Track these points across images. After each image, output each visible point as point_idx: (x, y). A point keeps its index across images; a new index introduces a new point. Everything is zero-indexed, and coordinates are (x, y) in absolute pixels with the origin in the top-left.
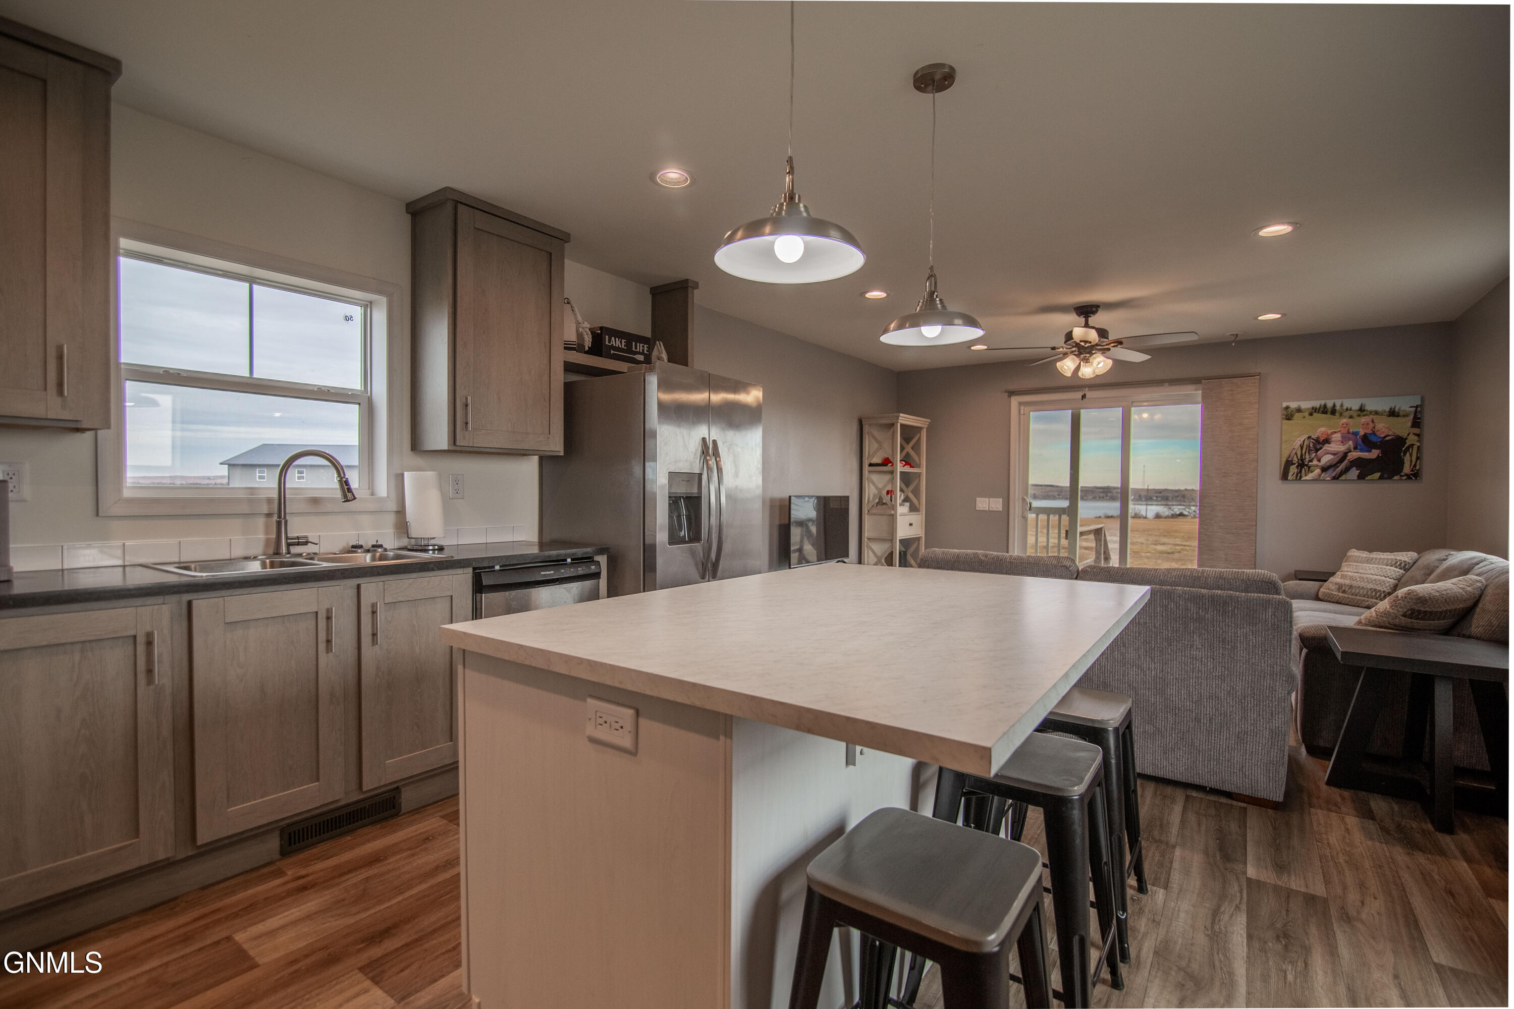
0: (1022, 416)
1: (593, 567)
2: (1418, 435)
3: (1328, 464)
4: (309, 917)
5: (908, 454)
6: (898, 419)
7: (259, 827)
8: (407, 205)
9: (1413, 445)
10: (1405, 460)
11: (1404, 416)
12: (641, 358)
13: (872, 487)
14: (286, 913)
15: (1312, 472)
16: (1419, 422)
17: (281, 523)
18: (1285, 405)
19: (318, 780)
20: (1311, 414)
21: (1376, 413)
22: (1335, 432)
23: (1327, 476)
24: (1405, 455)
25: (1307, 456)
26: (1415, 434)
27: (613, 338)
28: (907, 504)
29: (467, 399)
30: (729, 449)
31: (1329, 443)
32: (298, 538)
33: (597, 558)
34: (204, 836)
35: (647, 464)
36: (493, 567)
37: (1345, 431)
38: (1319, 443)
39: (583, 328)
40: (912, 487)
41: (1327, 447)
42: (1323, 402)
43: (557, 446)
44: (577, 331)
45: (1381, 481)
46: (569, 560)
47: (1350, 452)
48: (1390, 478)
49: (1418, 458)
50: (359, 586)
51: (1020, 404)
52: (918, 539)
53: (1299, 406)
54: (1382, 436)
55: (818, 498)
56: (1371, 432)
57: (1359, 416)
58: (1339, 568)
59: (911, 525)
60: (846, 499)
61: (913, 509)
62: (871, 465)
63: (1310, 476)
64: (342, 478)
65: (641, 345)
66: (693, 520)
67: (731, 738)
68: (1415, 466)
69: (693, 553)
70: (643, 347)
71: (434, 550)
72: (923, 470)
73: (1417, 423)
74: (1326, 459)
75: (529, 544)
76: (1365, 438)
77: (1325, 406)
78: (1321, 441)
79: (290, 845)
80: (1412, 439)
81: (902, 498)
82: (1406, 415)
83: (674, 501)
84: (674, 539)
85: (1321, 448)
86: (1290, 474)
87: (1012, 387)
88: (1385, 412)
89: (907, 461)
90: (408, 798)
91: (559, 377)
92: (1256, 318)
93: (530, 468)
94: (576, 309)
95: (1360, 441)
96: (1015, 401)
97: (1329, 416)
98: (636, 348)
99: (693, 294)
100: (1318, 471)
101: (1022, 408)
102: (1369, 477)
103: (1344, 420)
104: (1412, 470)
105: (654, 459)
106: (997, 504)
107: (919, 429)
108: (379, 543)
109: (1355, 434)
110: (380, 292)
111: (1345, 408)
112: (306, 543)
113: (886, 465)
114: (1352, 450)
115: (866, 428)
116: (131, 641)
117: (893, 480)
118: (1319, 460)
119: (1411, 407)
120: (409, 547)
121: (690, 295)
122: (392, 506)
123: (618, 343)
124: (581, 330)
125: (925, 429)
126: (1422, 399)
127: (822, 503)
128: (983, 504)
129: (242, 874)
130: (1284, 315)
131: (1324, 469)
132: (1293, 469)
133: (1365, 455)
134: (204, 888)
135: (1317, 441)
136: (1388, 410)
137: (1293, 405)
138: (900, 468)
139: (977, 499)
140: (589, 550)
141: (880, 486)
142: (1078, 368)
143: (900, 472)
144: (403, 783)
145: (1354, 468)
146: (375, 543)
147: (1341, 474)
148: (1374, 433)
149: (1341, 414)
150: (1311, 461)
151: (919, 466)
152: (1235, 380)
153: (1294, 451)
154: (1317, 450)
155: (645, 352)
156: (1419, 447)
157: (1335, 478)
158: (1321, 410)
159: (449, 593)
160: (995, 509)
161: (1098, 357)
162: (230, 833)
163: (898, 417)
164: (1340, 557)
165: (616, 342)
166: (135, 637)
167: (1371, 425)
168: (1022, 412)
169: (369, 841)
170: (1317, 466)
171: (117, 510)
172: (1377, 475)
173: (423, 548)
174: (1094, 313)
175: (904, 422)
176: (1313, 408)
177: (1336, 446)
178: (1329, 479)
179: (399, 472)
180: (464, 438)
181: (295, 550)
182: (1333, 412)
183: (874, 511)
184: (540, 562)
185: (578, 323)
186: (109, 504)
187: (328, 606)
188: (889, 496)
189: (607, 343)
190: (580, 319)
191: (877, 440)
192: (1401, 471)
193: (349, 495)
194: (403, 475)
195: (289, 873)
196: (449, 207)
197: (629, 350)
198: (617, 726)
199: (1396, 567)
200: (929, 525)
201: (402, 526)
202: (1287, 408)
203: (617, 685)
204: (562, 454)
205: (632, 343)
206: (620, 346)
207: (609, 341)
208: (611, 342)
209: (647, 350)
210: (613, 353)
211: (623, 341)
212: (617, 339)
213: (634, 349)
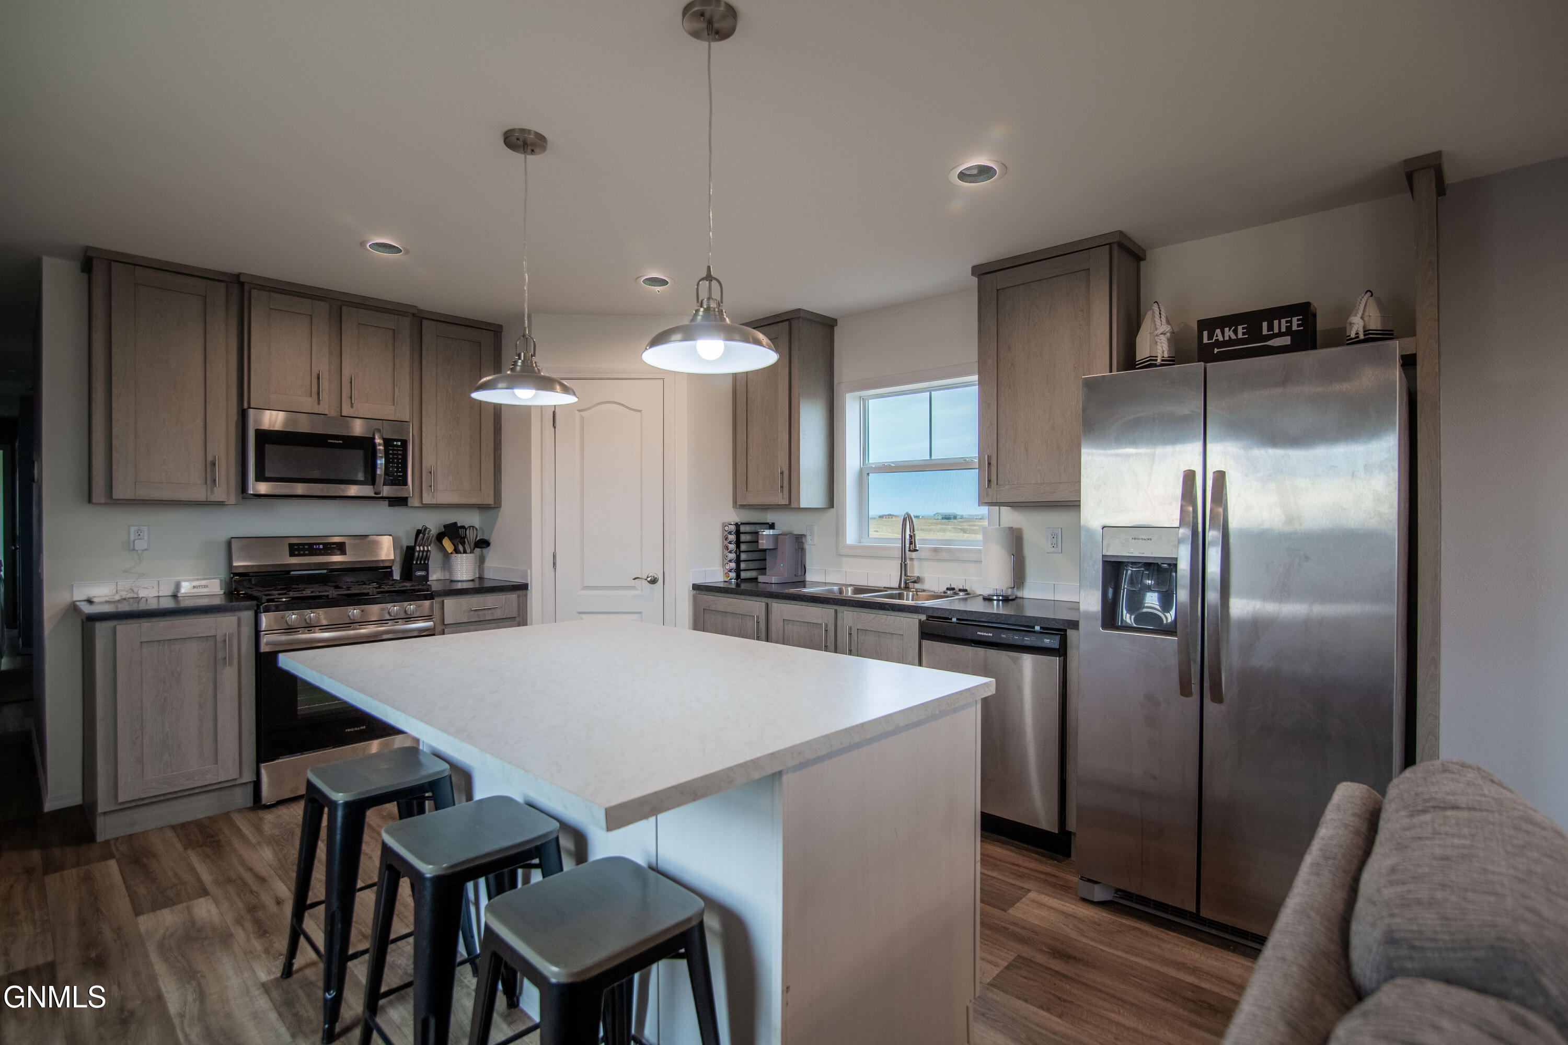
1: (1047, 641)
12: (1283, 341)
17: (902, 566)
27: (1218, 331)
33: (1070, 632)
36: (950, 619)
39: (1158, 335)
46: (1037, 628)
65: (1283, 321)
70: (1290, 322)
94: (1159, 313)
98: (1270, 328)
123: (1230, 333)
124: (1157, 338)
155: (1295, 328)
165: (1226, 334)
166: (754, 617)
180: (987, 495)
186: (842, 550)
187: (827, 622)
189: (1206, 341)
190: (1161, 324)
197: (1255, 338)
205: (1265, 324)
206: (1233, 337)
207: (1210, 337)
208: (1215, 338)
209: (1298, 324)
210: (1218, 352)
211: (1240, 328)
212: (1227, 329)
213: (1265, 332)
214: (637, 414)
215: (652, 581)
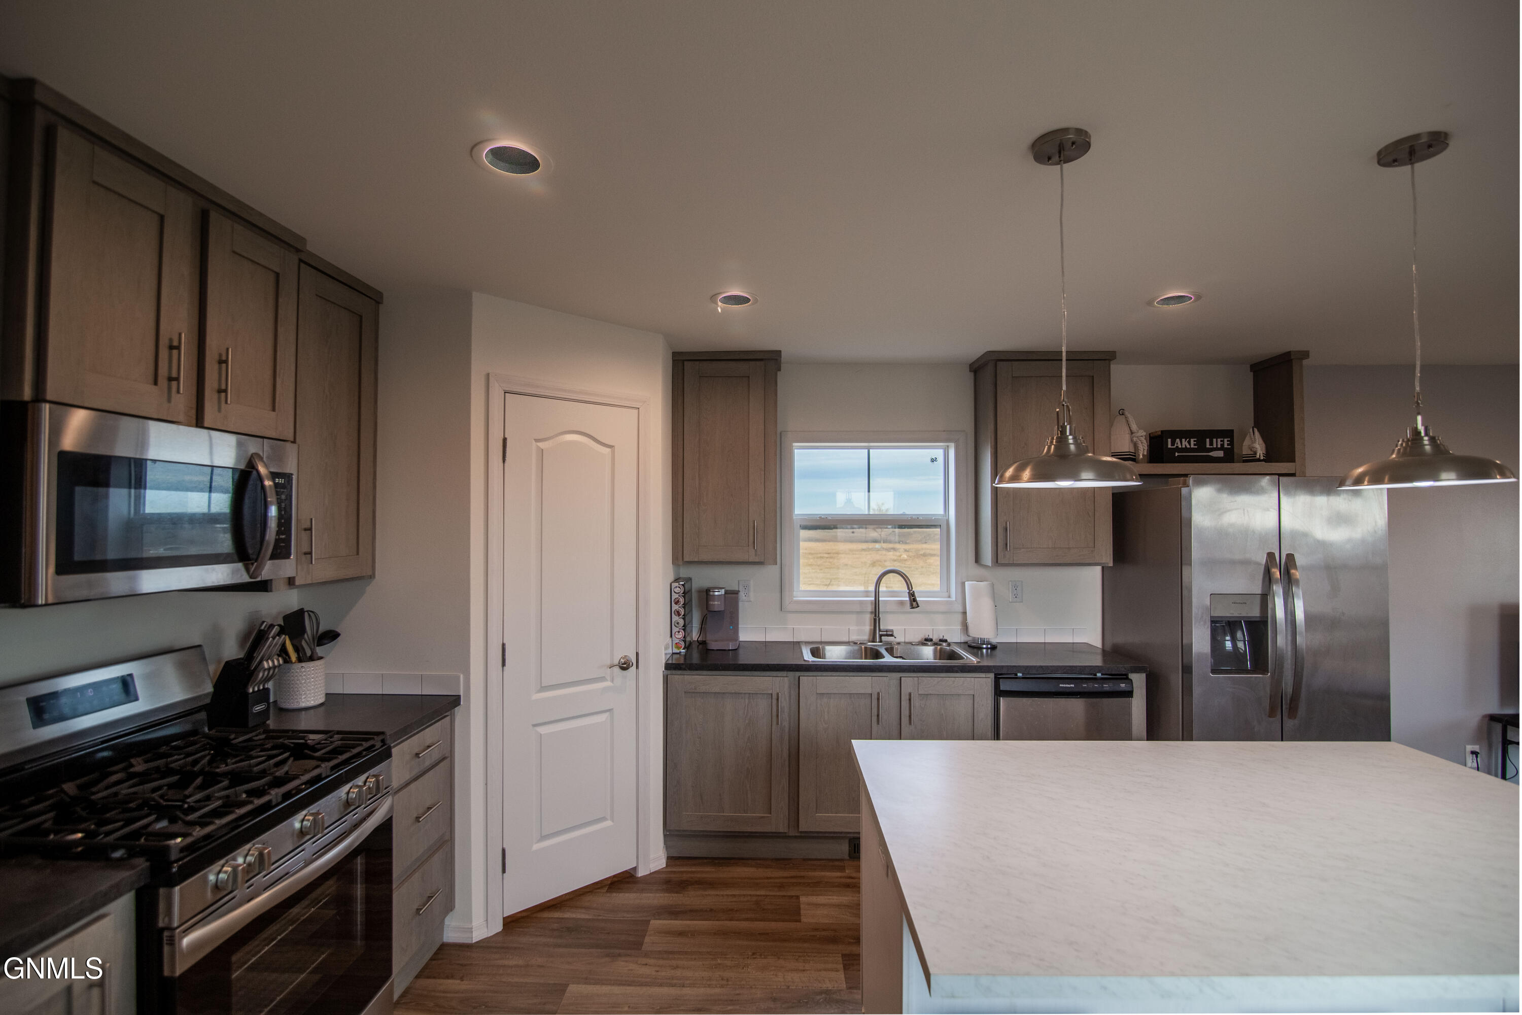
1: (1123, 685)
4: (838, 906)
7: (834, 833)
8: (969, 364)
12: (1218, 454)
14: (830, 897)
17: (876, 620)
27: (1178, 440)
29: (1006, 523)
33: (1133, 676)
34: (804, 826)
36: (1016, 674)
39: (1138, 437)
43: (1103, 559)
44: (1132, 440)
46: (1099, 675)
50: (901, 680)
64: (910, 591)
65: (1219, 440)
70: (1223, 441)
75: (1089, 646)
79: (855, 852)
84: (1221, 667)
94: (1130, 419)
98: (1211, 444)
99: (1302, 365)
108: (945, 638)
116: (768, 697)
120: (969, 643)
122: (959, 608)
123: (1185, 443)
124: (1135, 439)
129: (825, 860)
134: (804, 860)
140: (1127, 666)
146: (941, 638)
155: (1226, 446)
159: (972, 692)
162: (818, 830)
165: (1182, 443)
166: (770, 695)
173: (978, 646)
180: (1004, 557)
185: (1131, 433)
186: (788, 606)
187: (879, 690)
189: (1170, 446)
190: (1134, 429)
193: (914, 604)
194: (964, 583)
195: (847, 871)
196: (992, 364)
197: (1201, 449)
201: (965, 627)
204: (1112, 564)
205: (1208, 440)
206: (1188, 446)
207: (1173, 444)
208: (1176, 445)
209: (1228, 444)
210: (1178, 455)
211: (1192, 440)
212: (1183, 440)
213: (1208, 446)
214: (608, 450)
215: (625, 666)
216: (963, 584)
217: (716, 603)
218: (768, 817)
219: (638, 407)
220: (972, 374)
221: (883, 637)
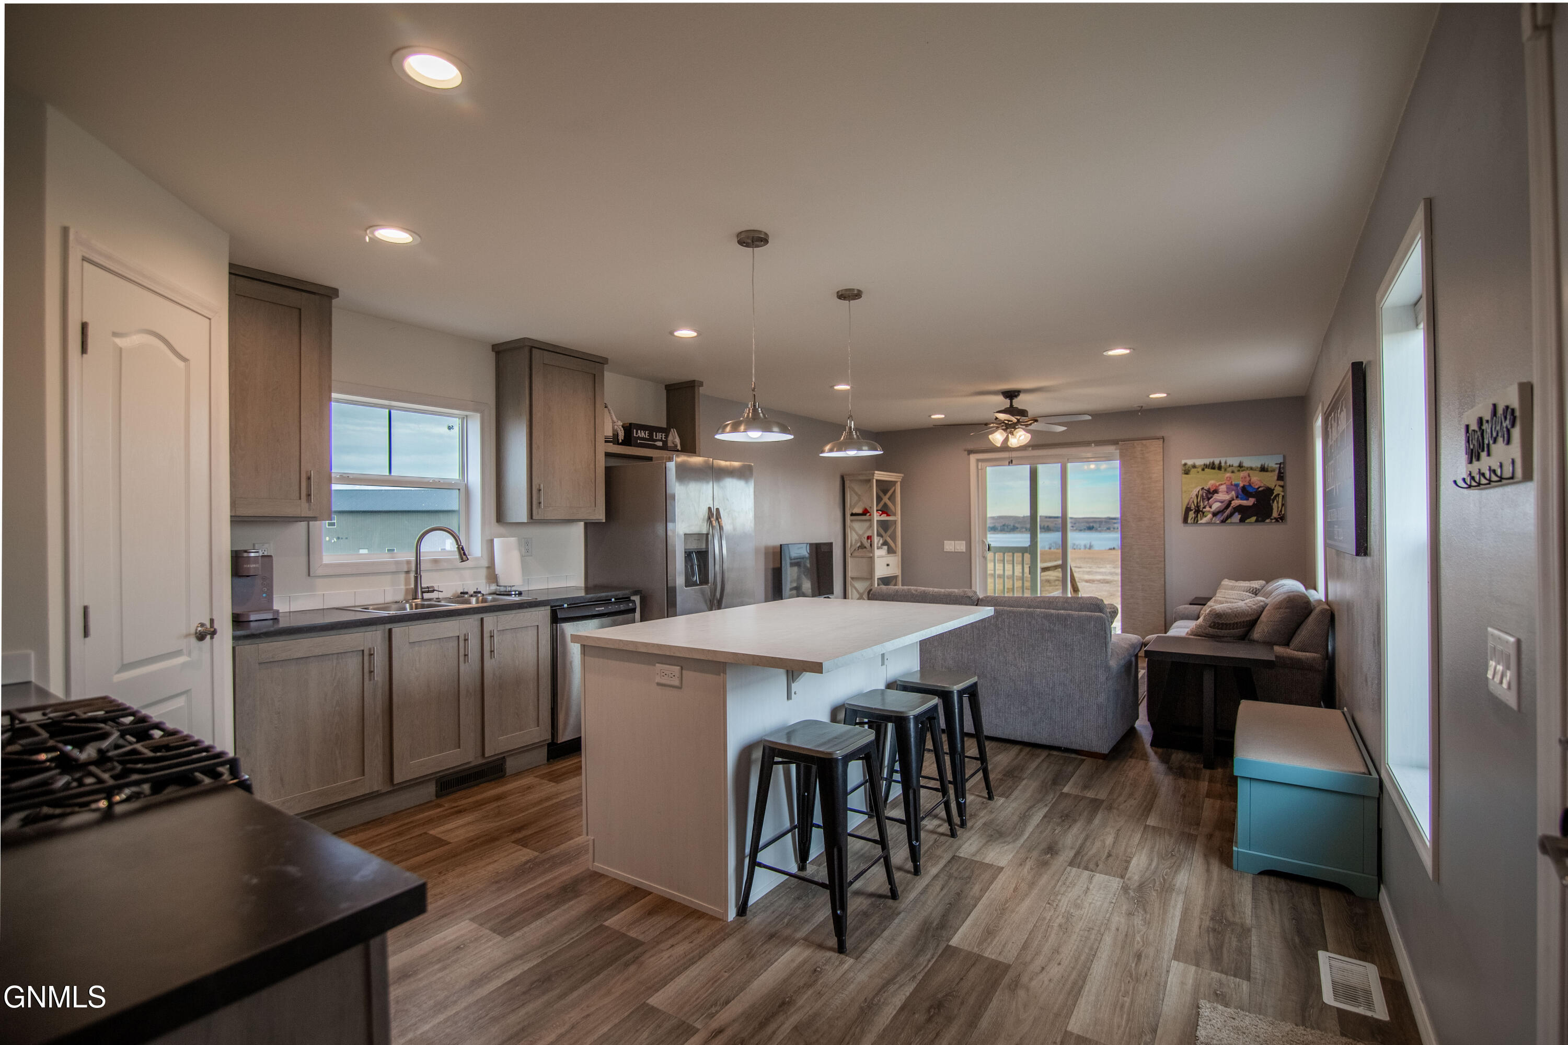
0: (980, 471)
1: (631, 604)
2: (1282, 487)
3: (1217, 510)
5: (885, 505)
6: (873, 476)
8: (493, 346)
9: (1279, 494)
10: (1274, 507)
11: (1272, 471)
12: (660, 444)
13: (854, 533)
15: (1206, 516)
16: (1283, 476)
17: (417, 578)
18: (1183, 462)
19: (459, 748)
20: (1203, 470)
21: (1251, 469)
22: (1222, 484)
23: (1217, 520)
24: (1273, 502)
25: (1202, 504)
26: (1280, 486)
27: (639, 431)
28: (886, 547)
29: (540, 485)
30: (729, 515)
31: (1218, 493)
32: (428, 588)
33: (633, 598)
34: (398, 779)
35: (668, 524)
36: (563, 605)
37: (1228, 483)
38: (1210, 493)
39: (617, 425)
40: (889, 533)
41: (1216, 496)
42: (1211, 460)
43: (600, 516)
44: (613, 428)
45: (1256, 523)
46: (613, 600)
47: (1233, 500)
48: (1263, 521)
49: (1283, 505)
50: (482, 619)
51: (978, 461)
52: (896, 577)
53: (1194, 464)
54: (1257, 487)
55: (811, 545)
56: (1248, 484)
57: (1239, 471)
58: (1215, 594)
59: (888, 565)
60: (830, 545)
61: (891, 551)
62: (852, 515)
63: (1204, 520)
64: (459, 546)
65: (660, 434)
66: (703, 569)
67: (726, 674)
68: (1281, 511)
69: (703, 593)
70: (662, 435)
71: (515, 595)
72: (898, 518)
73: (1281, 477)
74: (1216, 506)
75: (577, 588)
76: (1244, 489)
77: (1213, 463)
78: (1211, 491)
79: (441, 791)
80: (1278, 490)
81: (881, 542)
82: (1273, 471)
83: (688, 555)
84: (689, 583)
85: (1211, 497)
86: (1190, 518)
87: (970, 446)
88: (1257, 468)
89: (884, 511)
90: (511, 765)
91: (601, 462)
92: (1148, 396)
93: (577, 532)
94: (612, 412)
95: (1240, 491)
96: (973, 458)
97: (1216, 471)
98: (656, 437)
99: (699, 391)
100: (1210, 516)
101: (980, 464)
102: (1248, 521)
103: (1228, 475)
104: (1279, 515)
105: (674, 521)
106: (961, 546)
107: (894, 483)
108: (479, 590)
109: (1237, 485)
110: (475, 410)
111: (1228, 465)
112: (433, 591)
113: (865, 515)
114: (1235, 498)
115: (847, 483)
116: (361, 653)
117: (871, 526)
118: (1211, 507)
119: (1277, 464)
120: (498, 593)
121: (696, 392)
122: (485, 563)
123: (643, 434)
124: (616, 427)
125: (899, 483)
126: (1284, 457)
127: (814, 549)
128: (950, 546)
130: (1168, 394)
131: (1215, 514)
132: (1192, 515)
133: (1245, 503)
135: (1208, 491)
136: (1259, 466)
137: (1190, 462)
138: (876, 517)
139: (945, 542)
140: (627, 592)
141: (861, 532)
142: (1007, 439)
143: (877, 521)
144: (508, 754)
145: (1237, 514)
146: (476, 590)
147: (1227, 518)
148: (1250, 485)
149: (1225, 470)
150: (1204, 507)
151: (895, 514)
152: (1144, 442)
153: (1192, 500)
154: (1209, 499)
155: (663, 438)
156: (1283, 496)
157: (1223, 521)
158: (1211, 466)
159: (536, 624)
160: (959, 551)
161: (1020, 431)
162: (411, 778)
163: (873, 474)
164: (1216, 586)
165: (642, 434)
166: (363, 651)
167: (1248, 479)
168: (980, 467)
169: (491, 789)
170: (1209, 511)
171: (320, 572)
172: (1254, 519)
173: (508, 593)
174: (1016, 396)
175: (879, 478)
176: (1204, 465)
177: (1223, 496)
178: (1218, 522)
179: (489, 538)
180: (538, 514)
181: (426, 596)
182: (1220, 468)
183: (856, 554)
184: (588, 602)
185: (613, 422)
186: (317, 570)
187: (465, 632)
188: (869, 541)
189: (635, 435)
190: (615, 419)
191: (856, 494)
192: (1271, 515)
193: (464, 557)
195: (446, 805)
196: (527, 350)
197: (651, 439)
198: (672, 676)
199: (1250, 593)
200: (905, 564)
201: (492, 577)
202: (1185, 464)
203: (672, 654)
204: (604, 521)
205: (654, 433)
206: (644, 436)
207: (636, 433)
208: (638, 434)
210: (639, 442)
211: (646, 432)
212: (642, 431)
213: (654, 438)
214: (181, 364)
215: (201, 637)
216: (492, 541)
217: (252, 566)
218: (361, 779)
219: (210, 317)
220: (494, 354)
221: (424, 594)
